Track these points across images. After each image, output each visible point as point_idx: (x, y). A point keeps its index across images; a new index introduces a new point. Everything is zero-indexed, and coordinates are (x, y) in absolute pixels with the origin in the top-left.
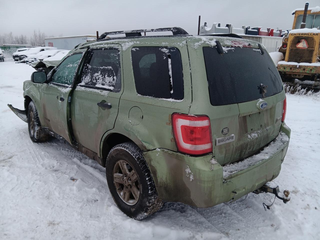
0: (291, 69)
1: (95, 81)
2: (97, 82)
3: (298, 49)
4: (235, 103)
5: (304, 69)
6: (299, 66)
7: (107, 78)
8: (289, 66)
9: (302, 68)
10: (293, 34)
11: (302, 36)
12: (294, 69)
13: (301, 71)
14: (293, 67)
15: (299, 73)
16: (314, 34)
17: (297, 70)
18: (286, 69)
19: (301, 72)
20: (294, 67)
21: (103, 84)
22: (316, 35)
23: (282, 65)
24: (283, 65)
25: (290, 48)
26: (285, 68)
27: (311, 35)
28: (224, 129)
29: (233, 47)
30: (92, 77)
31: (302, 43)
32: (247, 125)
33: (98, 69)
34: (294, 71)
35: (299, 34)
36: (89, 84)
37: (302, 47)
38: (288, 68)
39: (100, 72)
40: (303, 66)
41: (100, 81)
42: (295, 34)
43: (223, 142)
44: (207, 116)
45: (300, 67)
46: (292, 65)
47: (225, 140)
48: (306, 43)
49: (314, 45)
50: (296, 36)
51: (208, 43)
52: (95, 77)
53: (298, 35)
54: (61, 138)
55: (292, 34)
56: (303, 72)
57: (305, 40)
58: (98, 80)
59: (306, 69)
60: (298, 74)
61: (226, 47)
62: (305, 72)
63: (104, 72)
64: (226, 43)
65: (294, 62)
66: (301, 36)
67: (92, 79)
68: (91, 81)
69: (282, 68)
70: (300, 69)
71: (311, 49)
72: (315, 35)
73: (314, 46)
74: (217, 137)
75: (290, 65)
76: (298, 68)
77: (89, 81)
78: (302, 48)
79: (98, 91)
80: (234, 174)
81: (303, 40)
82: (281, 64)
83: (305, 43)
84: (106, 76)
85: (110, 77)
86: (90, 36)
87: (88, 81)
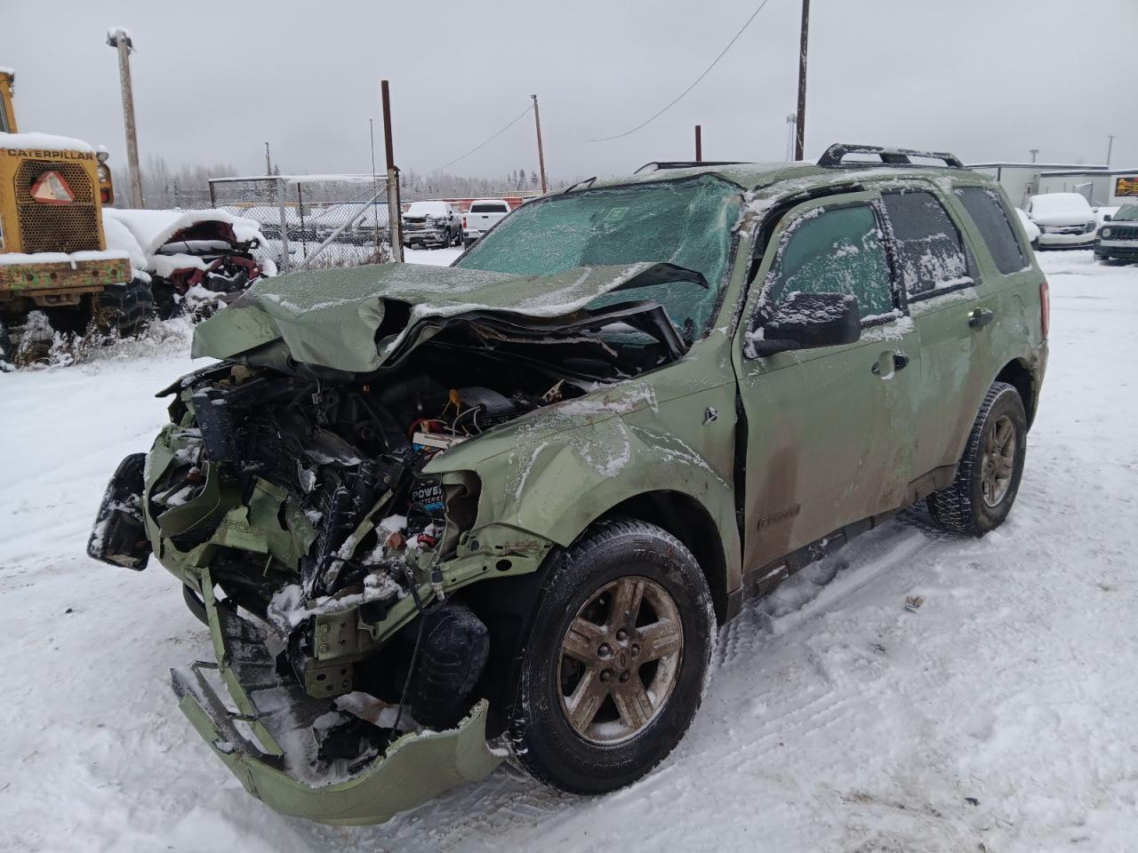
0: (53, 276)
1: (926, 278)
2: (932, 277)
3: (43, 205)
5: (95, 273)
6: (78, 263)
7: (948, 261)
8: (45, 267)
9: (89, 269)
10: (14, 150)
11: (47, 158)
12: (64, 278)
13: (87, 279)
14: (57, 271)
15: (83, 287)
16: (81, 154)
17: (75, 277)
18: (36, 280)
19: (88, 283)
20: (63, 270)
21: (946, 279)
22: (88, 158)
23: (18, 265)
24: (20, 269)
25: (19, 202)
26: (30, 278)
27: (73, 158)
30: (917, 266)
31: (48, 183)
33: (920, 244)
34: (67, 283)
35: (37, 153)
36: (917, 289)
37: (53, 198)
38: (41, 275)
39: (929, 251)
40: (90, 262)
41: (939, 272)
42: (22, 153)
45: (82, 265)
46: (53, 264)
48: (63, 184)
49: (91, 190)
50: (29, 158)
52: (926, 267)
53: (33, 154)
54: (825, 542)
55: (9, 151)
56: (95, 281)
57: (57, 172)
58: (934, 273)
59: (101, 271)
60: (65, 291)
62: (98, 283)
63: (937, 248)
65: (45, 251)
66: (45, 161)
67: (918, 272)
68: (920, 279)
69: (21, 278)
70: (82, 275)
71: (85, 204)
72: (83, 158)
73: (92, 196)
75: (47, 264)
76: (76, 272)
77: (916, 281)
78: (53, 201)
79: (955, 295)
81: (51, 174)
82: (12, 265)
83: (59, 183)
84: (945, 256)
85: (952, 256)
87: (912, 283)
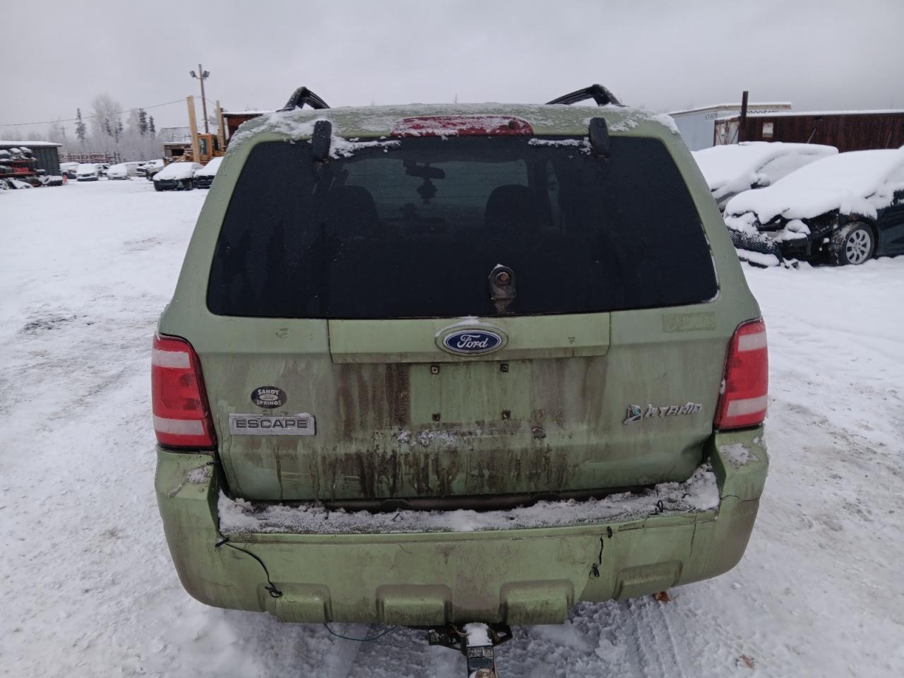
4: (311, 317)
28: (262, 388)
29: (399, 139)
32: (407, 397)
43: (260, 428)
44: (186, 341)
47: (266, 424)
51: (284, 129)
61: (356, 139)
64: (364, 127)
74: (233, 408)
80: (265, 533)
86: (726, 108)
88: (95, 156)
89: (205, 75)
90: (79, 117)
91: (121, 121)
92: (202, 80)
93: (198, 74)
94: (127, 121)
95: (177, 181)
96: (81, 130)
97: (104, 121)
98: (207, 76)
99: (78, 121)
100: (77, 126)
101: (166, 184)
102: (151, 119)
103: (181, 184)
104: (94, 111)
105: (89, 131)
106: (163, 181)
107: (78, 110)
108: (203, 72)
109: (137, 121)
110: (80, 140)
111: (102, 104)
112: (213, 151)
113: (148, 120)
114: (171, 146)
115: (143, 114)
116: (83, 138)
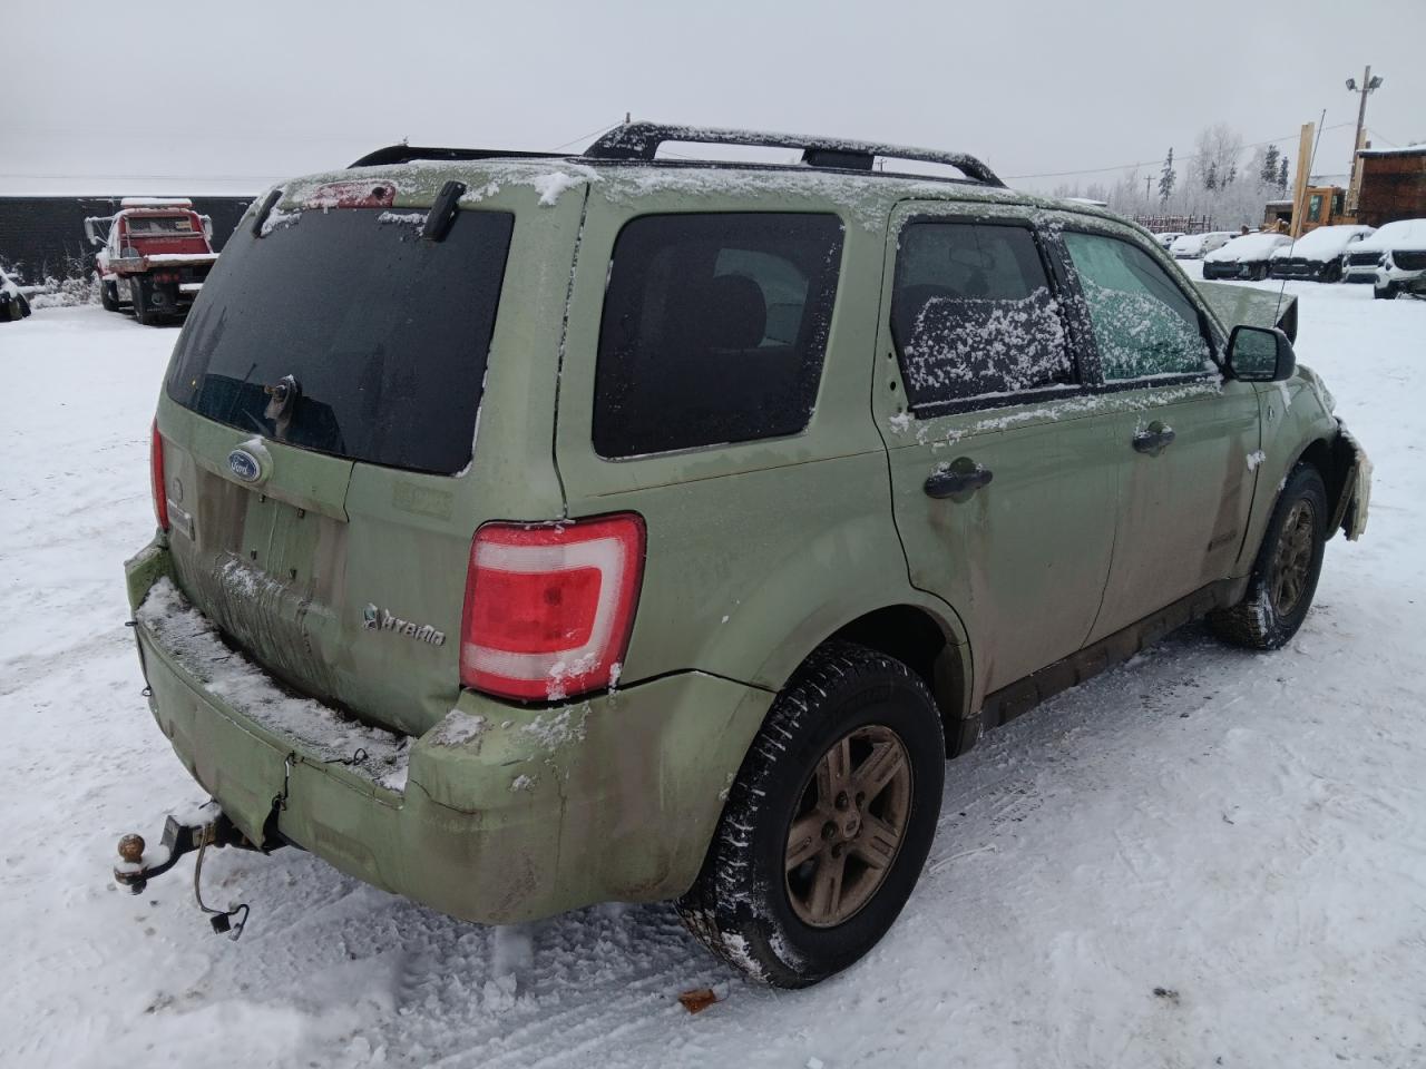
32: (244, 523)
88: (1173, 221)
89: (1374, 84)
90: (1170, 160)
91: (1236, 166)
92: (1365, 93)
93: (1360, 84)
94: (1246, 164)
95: (1241, 264)
96: (1167, 181)
97: (1208, 166)
98: (1378, 86)
99: (1168, 167)
100: (1163, 175)
101: (1219, 269)
102: (1285, 162)
103: (1246, 269)
104: (1197, 151)
105: (1178, 185)
106: (1217, 263)
107: (1171, 150)
108: (1370, 79)
109: (1261, 165)
110: (1163, 196)
111: (1213, 138)
112: (1331, 215)
113: (1279, 165)
114: (1276, 206)
115: (1272, 155)
116: (1167, 193)
